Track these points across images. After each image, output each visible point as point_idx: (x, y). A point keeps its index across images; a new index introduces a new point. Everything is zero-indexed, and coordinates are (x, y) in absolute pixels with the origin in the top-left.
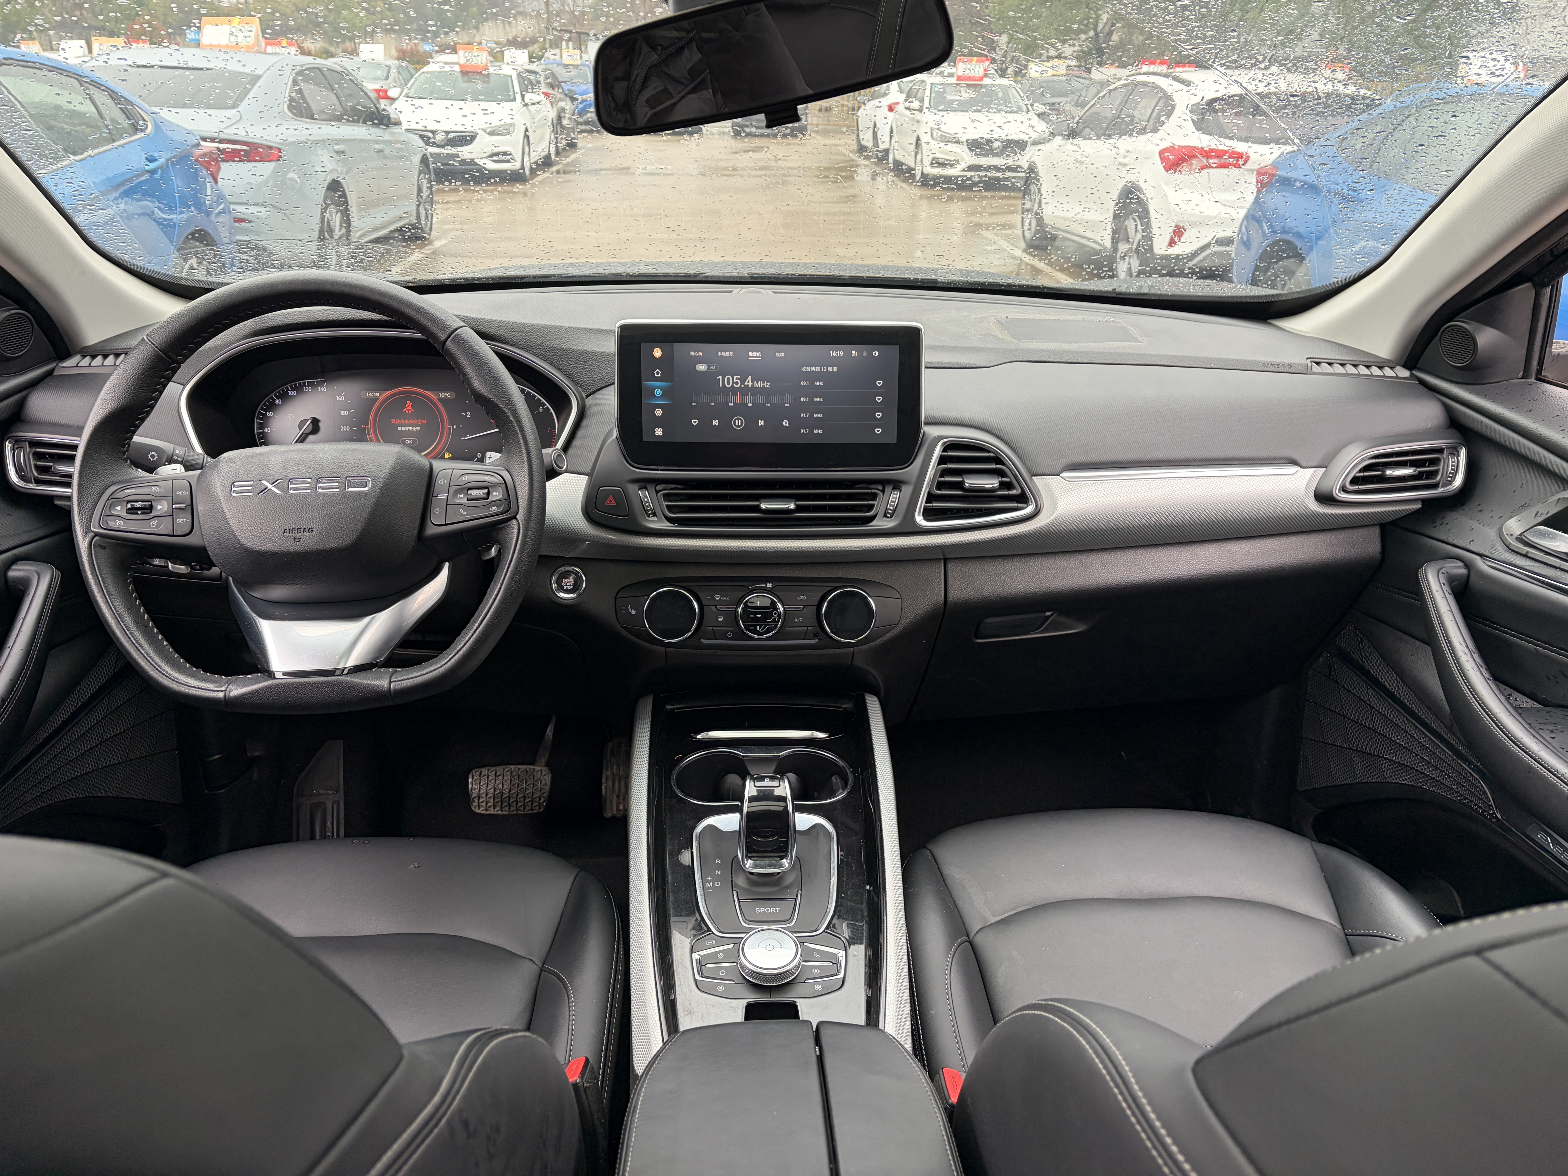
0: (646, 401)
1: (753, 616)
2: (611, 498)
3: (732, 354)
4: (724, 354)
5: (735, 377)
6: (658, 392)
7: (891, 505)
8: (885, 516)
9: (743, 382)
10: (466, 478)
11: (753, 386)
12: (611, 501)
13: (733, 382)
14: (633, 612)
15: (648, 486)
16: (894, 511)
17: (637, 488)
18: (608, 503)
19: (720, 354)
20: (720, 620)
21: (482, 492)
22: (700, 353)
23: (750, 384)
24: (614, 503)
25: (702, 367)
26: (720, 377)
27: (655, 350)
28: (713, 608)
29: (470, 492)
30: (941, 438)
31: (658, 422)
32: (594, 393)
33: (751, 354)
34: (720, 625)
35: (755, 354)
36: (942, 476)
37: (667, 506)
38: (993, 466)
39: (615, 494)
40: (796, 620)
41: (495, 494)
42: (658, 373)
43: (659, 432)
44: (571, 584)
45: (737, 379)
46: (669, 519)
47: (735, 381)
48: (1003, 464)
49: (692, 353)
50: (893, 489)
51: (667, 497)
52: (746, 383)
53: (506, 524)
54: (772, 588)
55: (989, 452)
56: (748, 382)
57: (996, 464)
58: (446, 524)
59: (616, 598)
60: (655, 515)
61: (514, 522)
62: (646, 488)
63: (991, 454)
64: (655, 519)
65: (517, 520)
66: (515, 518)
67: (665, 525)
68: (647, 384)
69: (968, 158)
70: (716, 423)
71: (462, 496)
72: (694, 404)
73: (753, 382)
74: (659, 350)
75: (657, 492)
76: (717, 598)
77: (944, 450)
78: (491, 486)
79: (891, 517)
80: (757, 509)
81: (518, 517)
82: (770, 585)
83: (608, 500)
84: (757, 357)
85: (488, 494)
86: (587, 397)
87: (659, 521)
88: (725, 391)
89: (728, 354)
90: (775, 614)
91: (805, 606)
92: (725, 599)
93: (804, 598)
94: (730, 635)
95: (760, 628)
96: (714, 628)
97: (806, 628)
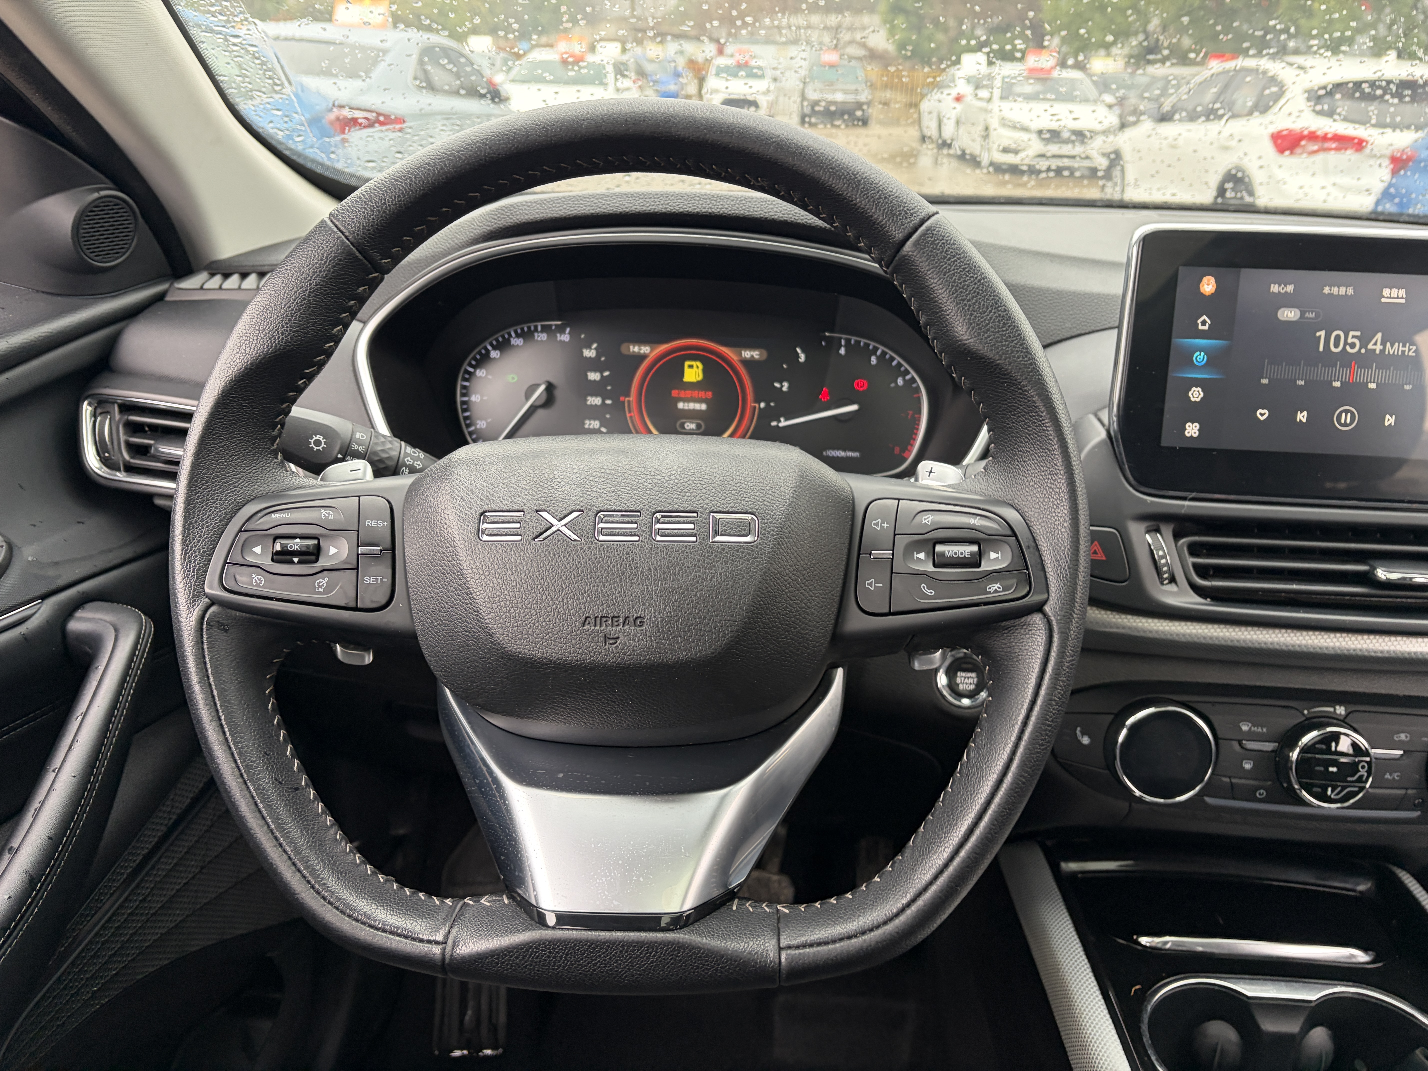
0: (1176, 374)
1: (1322, 769)
2: (1096, 546)
3: (1351, 291)
4: (1335, 290)
5: (1352, 334)
6: (1200, 358)
9: (1364, 345)
10: (928, 519)
11: (1383, 351)
12: (1096, 553)
13: (1346, 343)
14: (1086, 741)
15: (1163, 528)
17: (1145, 531)
19: (1327, 290)
20: (1248, 767)
21: (968, 550)
22: (1290, 288)
23: (1379, 348)
24: (1102, 557)
25: (1289, 315)
26: (1322, 334)
27: (1205, 280)
28: (1238, 745)
29: (939, 548)
31: (1194, 412)
33: (1386, 292)
34: (1248, 774)
35: (1395, 292)
37: (1196, 566)
39: (1104, 541)
40: (1388, 776)
41: (993, 555)
42: (1204, 323)
43: (1192, 430)
44: (971, 681)
45: (1354, 337)
46: (1197, 589)
47: (1350, 340)
49: (1275, 288)
51: (1194, 550)
52: (1370, 346)
53: (1017, 622)
54: (1347, 715)
56: (1375, 344)
58: (890, 614)
60: (1173, 580)
61: (1037, 619)
62: (1158, 530)
64: (1175, 588)
65: (1045, 615)
66: (1039, 608)
67: (1191, 601)
68: (1181, 342)
69: (1036, 146)
70: (1302, 417)
71: (922, 556)
72: (1265, 381)
73: (1384, 344)
74: (1212, 280)
75: (1177, 539)
76: (1245, 728)
78: (985, 540)
80: (1367, 579)
81: (1047, 608)
82: (1341, 710)
83: (1092, 550)
84: (1398, 298)
85: (980, 554)
87: (1181, 593)
88: (1328, 359)
89: (1343, 291)
90: (1363, 767)
91: (1405, 751)
92: (1260, 730)
93: (1406, 737)
94: (1261, 793)
95: (1332, 791)
96: (1234, 780)
97: (1403, 792)
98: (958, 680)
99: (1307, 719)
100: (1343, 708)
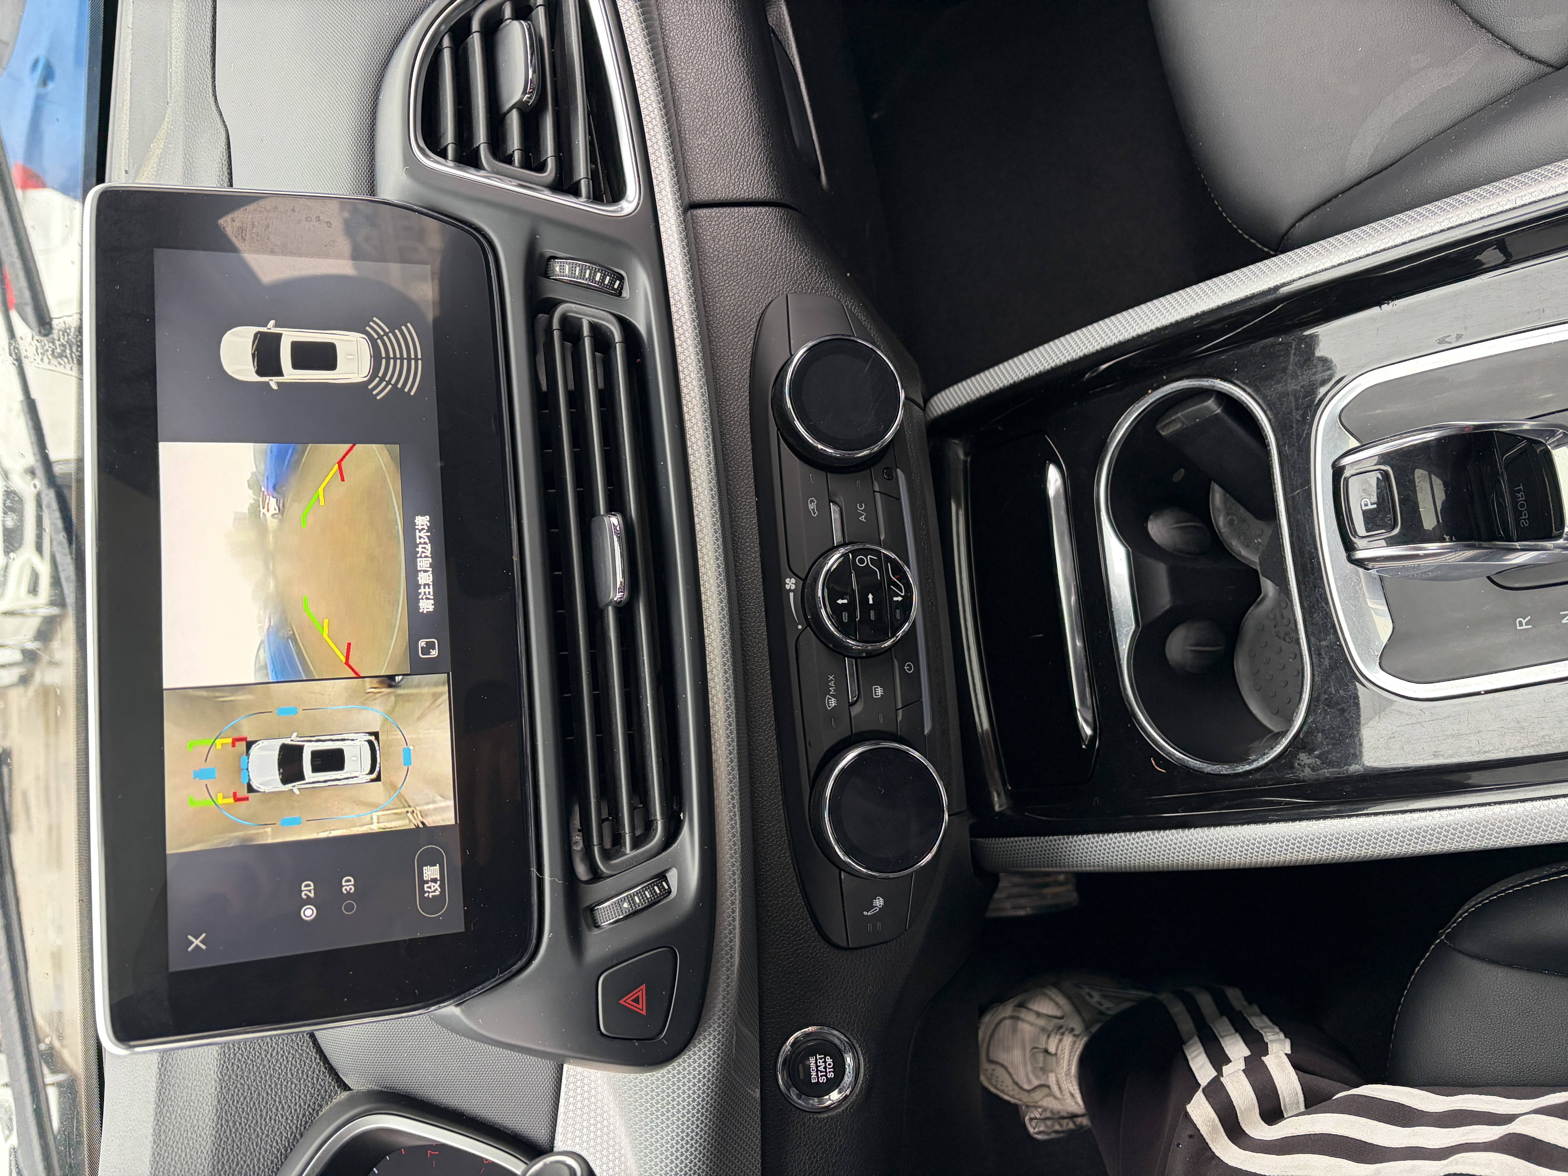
1: (873, 613)
2: (627, 1001)
7: (592, 278)
8: (619, 293)
12: (636, 1000)
14: (879, 902)
15: (588, 901)
16: (606, 270)
17: (596, 932)
18: (642, 1008)
20: (879, 691)
24: (641, 992)
28: (856, 710)
30: (409, 159)
32: (332, 1071)
34: (889, 690)
36: (509, 160)
37: (635, 845)
38: (476, 41)
39: (615, 991)
40: (862, 519)
44: (821, 1063)
46: (671, 836)
48: (467, 20)
50: (548, 278)
51: (611, 848)
54: (796, 575)
55: (438, 52)
57: (469, 32)
59: (848, 949)
60: (662, 877)
62: (591, 909)
63: (446, 42)
64: (673, 876)
67: (688, 846)
75: (596, 876)
76: (833, 702)
77: (443, 154)
79: (621, 278)
80: (625, 611)
82: (791, 583)
83: (633, 1007)
86: (346, 1088)
87: (677, 862)
90: (861, 561)
91: (830, 501)
92: (832, 684)
93: (812, 501)
94: (909, 669)
95: (898, 595)
96: (900, 706)
97: (878, 495)
98: (823, 1080)
99: (809, 625)
100: (787, 580)
